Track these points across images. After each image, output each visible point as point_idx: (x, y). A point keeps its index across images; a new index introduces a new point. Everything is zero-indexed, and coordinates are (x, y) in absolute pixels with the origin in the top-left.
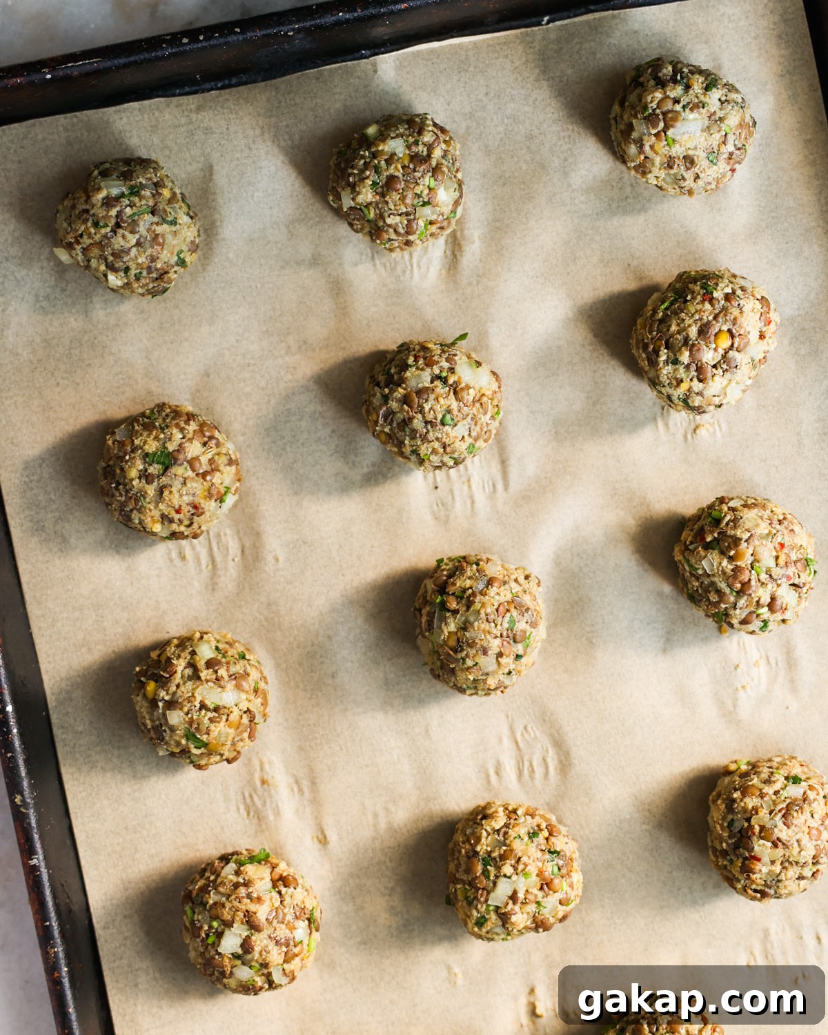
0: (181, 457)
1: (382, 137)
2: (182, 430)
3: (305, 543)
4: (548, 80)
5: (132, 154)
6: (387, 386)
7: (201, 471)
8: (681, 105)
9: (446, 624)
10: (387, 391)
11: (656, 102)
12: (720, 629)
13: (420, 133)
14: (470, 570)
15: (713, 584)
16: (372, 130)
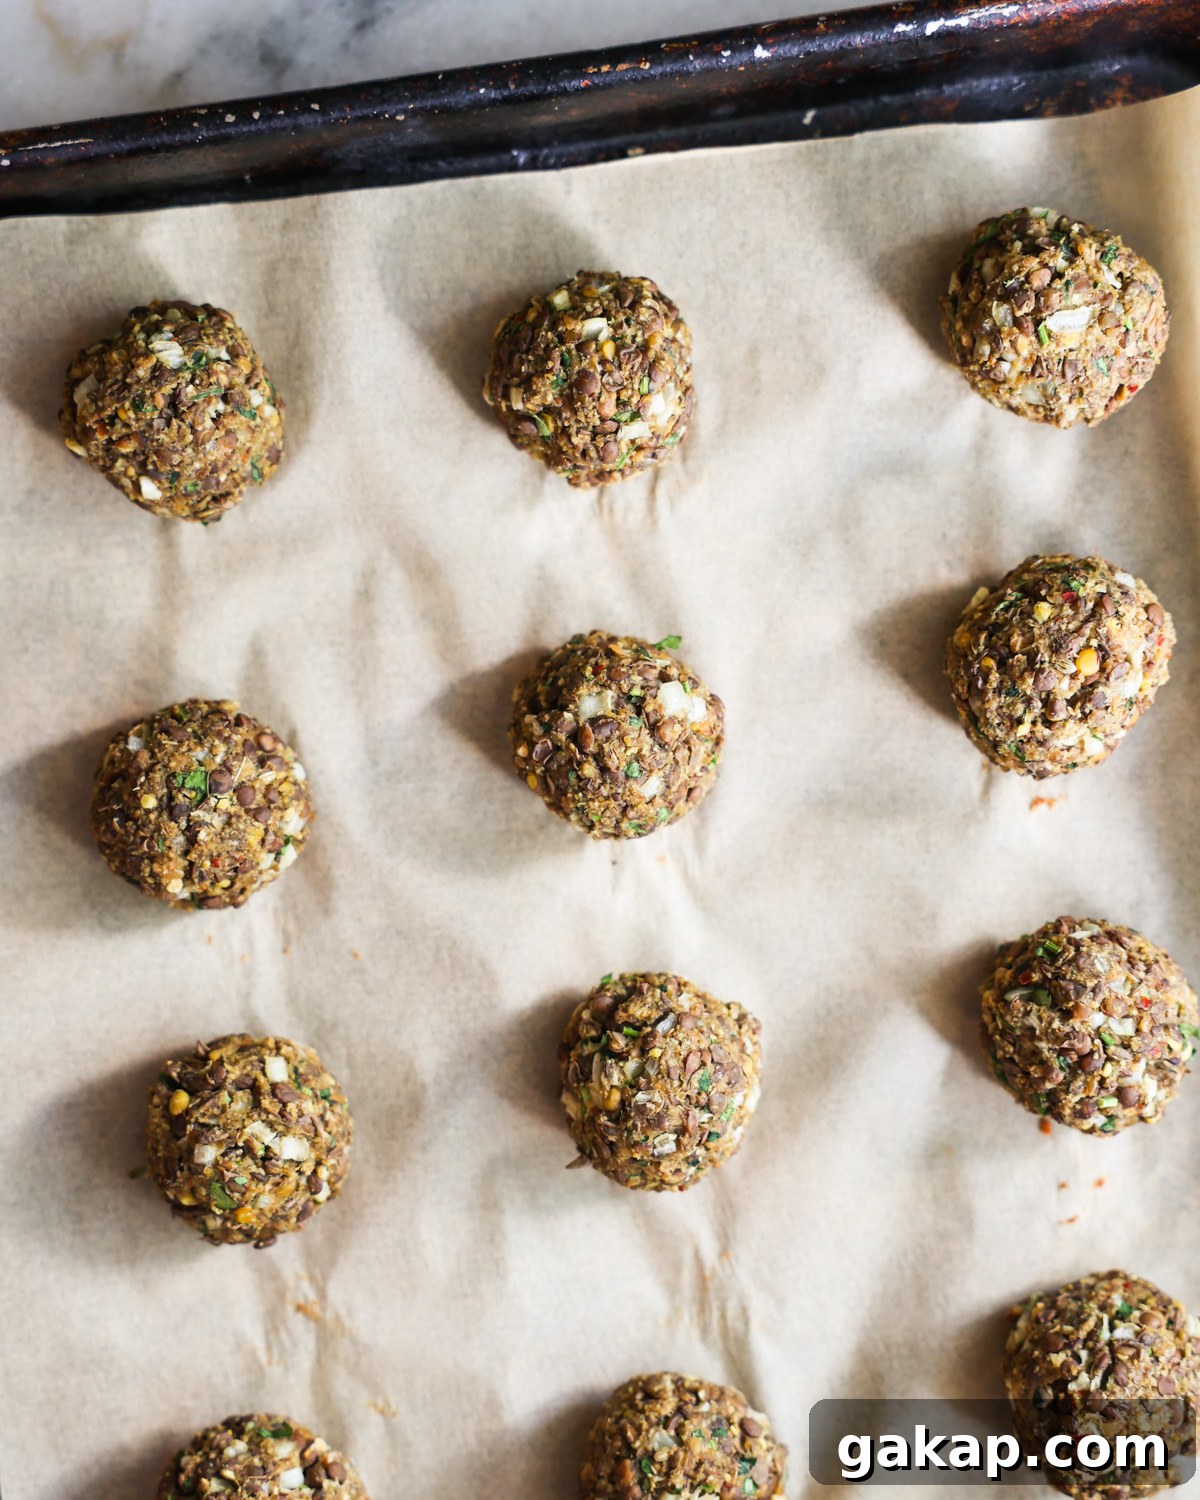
0: (225, 780)
1: (577, 311)
2: (227, 740)
3: (399, 933)
4: (843, 230)
5: (174, 293)
6: (548, 710)
7: (253, 806)
8: (1064, 281)
9: (606, 1076)
10: (547, 717)
11: (1023, 274)
12: (1043, 1126)
13: (633, 306)
14: (652, 996)
15: (1037, 1052)
16: (561, 299)
